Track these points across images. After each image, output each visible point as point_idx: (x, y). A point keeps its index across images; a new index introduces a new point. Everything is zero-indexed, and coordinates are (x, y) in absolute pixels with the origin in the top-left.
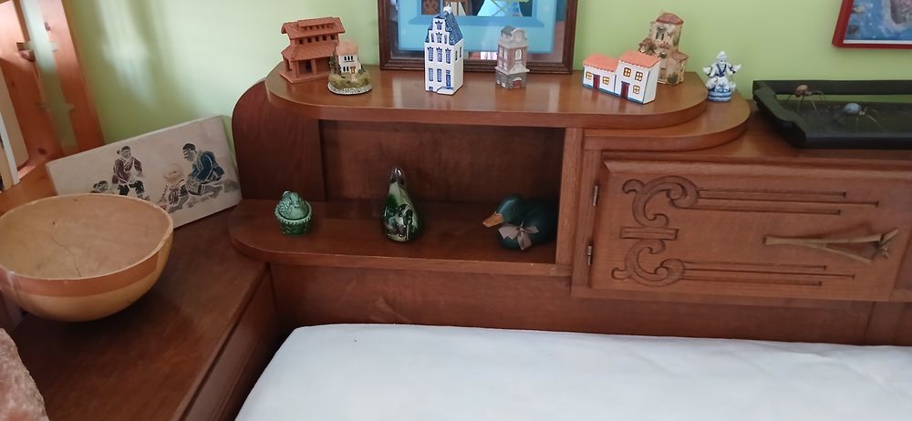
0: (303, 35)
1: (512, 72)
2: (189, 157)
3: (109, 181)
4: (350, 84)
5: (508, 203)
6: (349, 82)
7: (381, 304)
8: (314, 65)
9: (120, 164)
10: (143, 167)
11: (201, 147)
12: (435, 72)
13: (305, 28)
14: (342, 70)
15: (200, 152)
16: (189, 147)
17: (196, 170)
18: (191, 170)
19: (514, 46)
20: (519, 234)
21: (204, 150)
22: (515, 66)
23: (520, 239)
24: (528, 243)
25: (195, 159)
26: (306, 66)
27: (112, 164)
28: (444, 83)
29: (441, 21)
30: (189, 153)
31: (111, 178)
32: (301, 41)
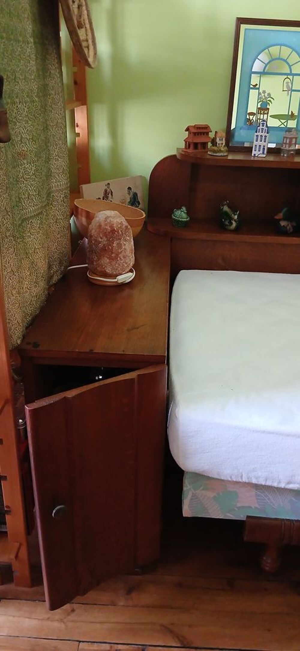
0: (195, 131)
1: (290, 149)
2: (129, 194)
3: (102, 198)
4: (220, 151)
5: (285, 210)
6: (220, 150)
7: (220, 261)
8: (199, 146)
9: (106, 191)
10: (113, 194)
11: (134, 190)
12: (258, 147)
13: (198, 128)
14: (218, 144)
15: (133, 192)
16: (129, 188)
17: (131, 201)
18: (129, 200)
19: (292, 136)
20: (288, 225)
21: (134, 191)
22: (292, 146)
23: (288, 228)
24: (291, 230)
25: (131, 195)
26: (196, 145)
27: (103, 191)
28: (261, 152)
29: (264, 122)
30: (129, 191)
31: (102, 197)
32: (195, 134)
